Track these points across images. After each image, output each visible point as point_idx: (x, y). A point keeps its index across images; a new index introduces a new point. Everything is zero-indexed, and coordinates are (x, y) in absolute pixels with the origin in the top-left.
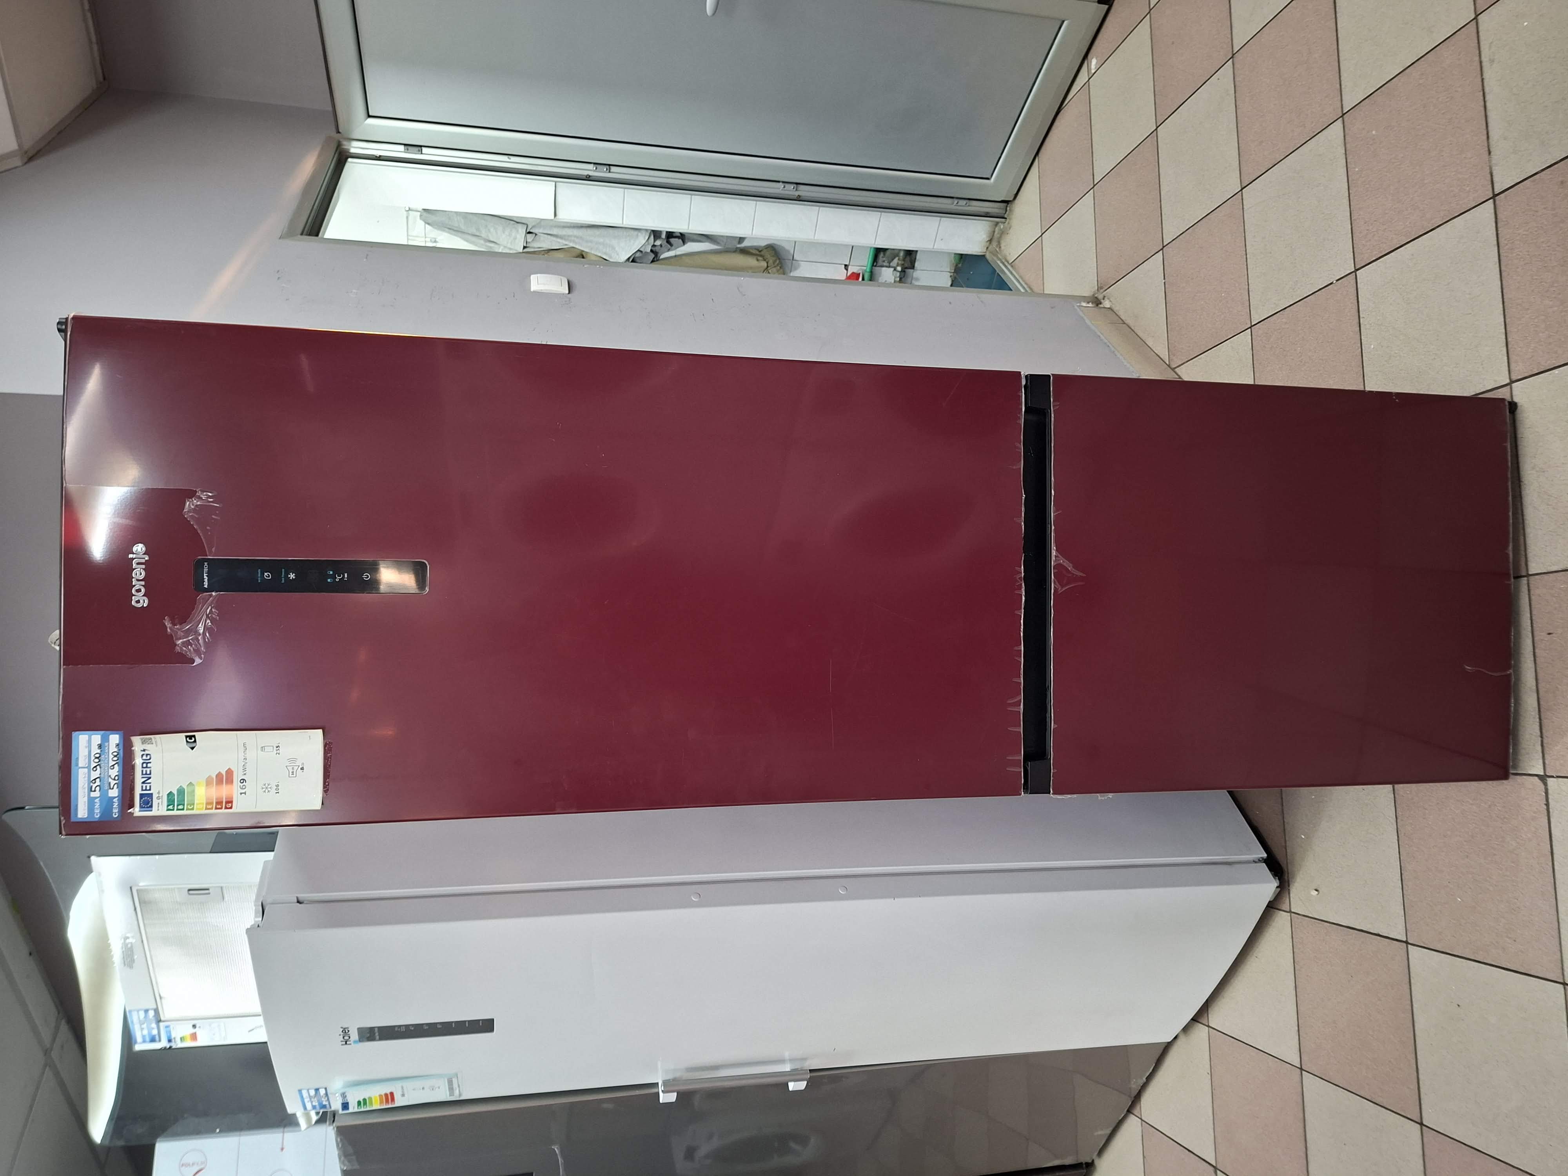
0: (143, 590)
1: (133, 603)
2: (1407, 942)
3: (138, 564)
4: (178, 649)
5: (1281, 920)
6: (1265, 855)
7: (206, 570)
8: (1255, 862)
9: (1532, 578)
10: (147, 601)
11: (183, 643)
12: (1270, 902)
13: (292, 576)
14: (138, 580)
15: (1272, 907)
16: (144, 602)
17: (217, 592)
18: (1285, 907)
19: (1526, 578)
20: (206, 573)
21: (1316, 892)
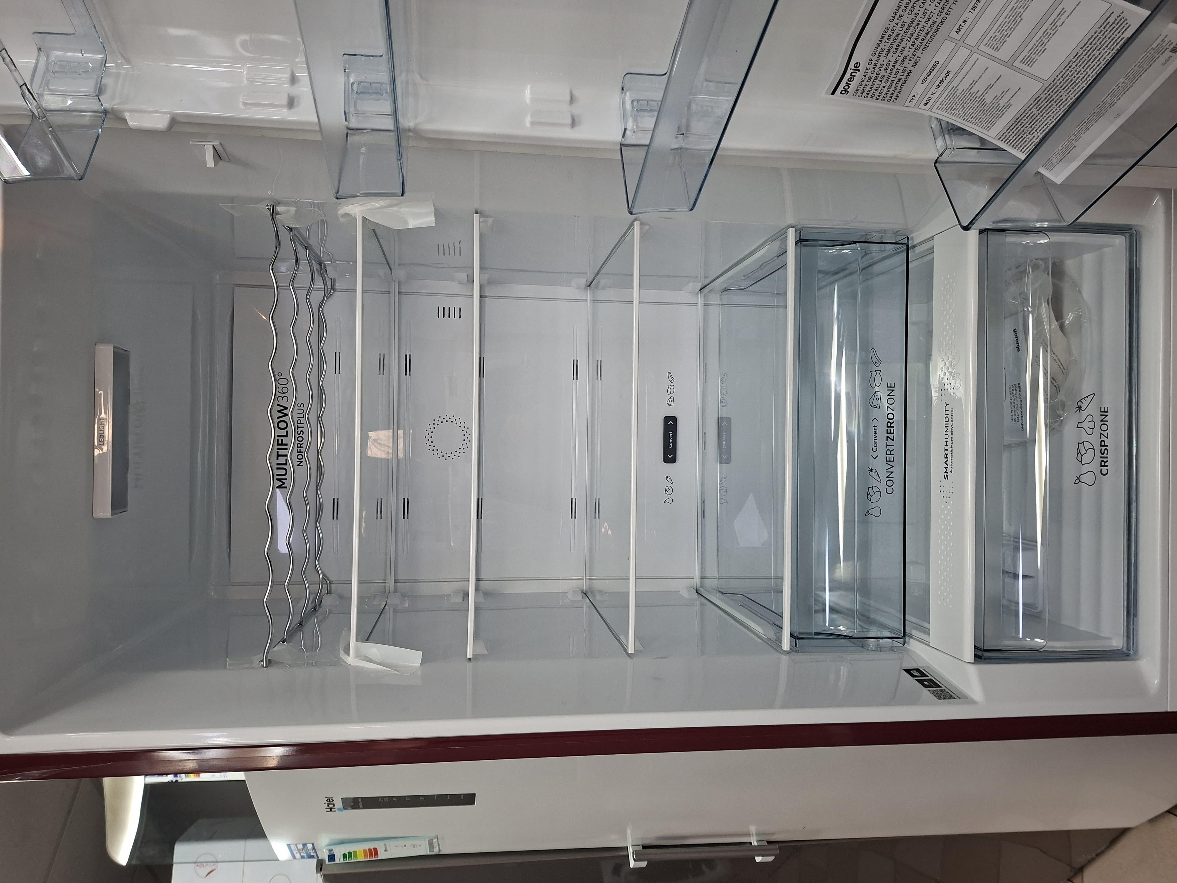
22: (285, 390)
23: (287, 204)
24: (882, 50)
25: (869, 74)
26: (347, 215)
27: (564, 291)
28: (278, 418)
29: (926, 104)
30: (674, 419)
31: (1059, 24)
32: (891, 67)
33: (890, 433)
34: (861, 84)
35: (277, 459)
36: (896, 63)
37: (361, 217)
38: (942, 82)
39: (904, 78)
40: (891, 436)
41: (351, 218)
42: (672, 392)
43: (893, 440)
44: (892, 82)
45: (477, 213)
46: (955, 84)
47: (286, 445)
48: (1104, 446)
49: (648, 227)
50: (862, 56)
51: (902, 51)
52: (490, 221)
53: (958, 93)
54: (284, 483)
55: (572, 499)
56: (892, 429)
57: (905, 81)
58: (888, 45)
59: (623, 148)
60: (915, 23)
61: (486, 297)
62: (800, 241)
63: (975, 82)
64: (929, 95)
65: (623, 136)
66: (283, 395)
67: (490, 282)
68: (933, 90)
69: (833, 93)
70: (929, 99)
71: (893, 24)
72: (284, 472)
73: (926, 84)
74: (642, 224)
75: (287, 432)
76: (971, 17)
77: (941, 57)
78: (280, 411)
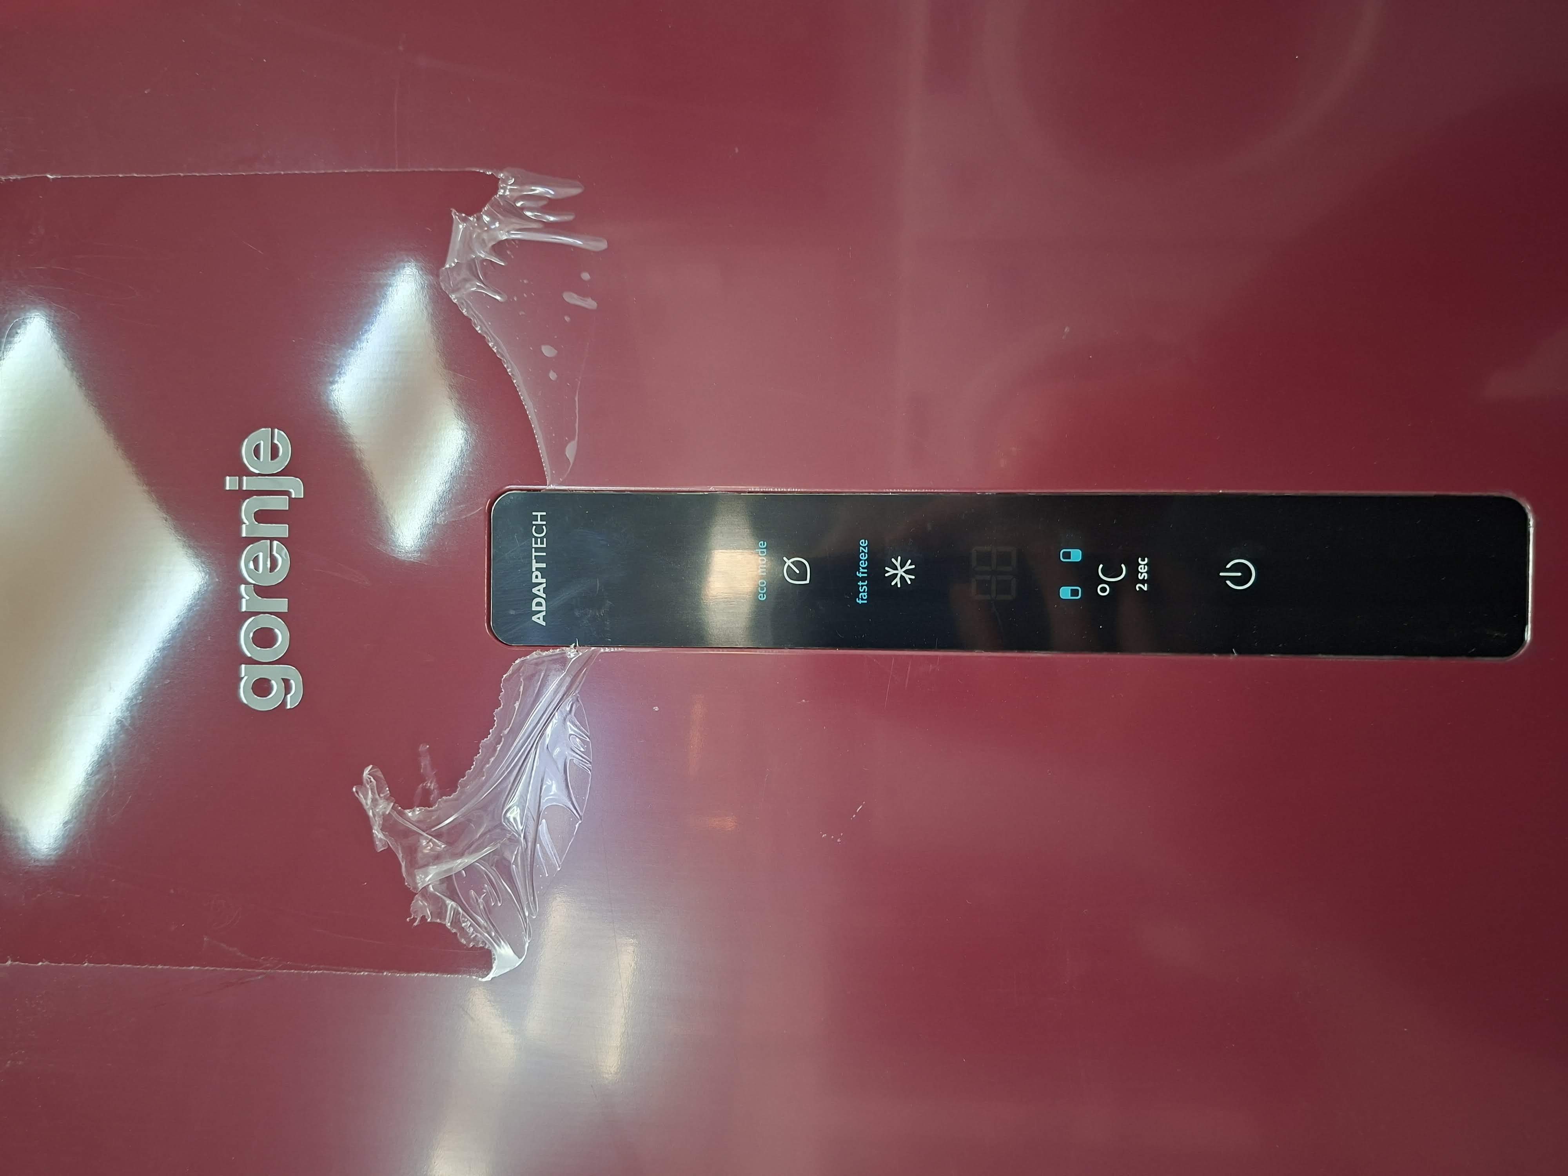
0: (282, 637)
1: (245, 695)
3: (263, 516)
4: (421, 908)
7: (539, 543)
10: (297, 685)
11: (448, 882)
13: (900, 572)
14: (262, 591)
16: (288, 689)
17: (584, 643)
20: (539, 560)
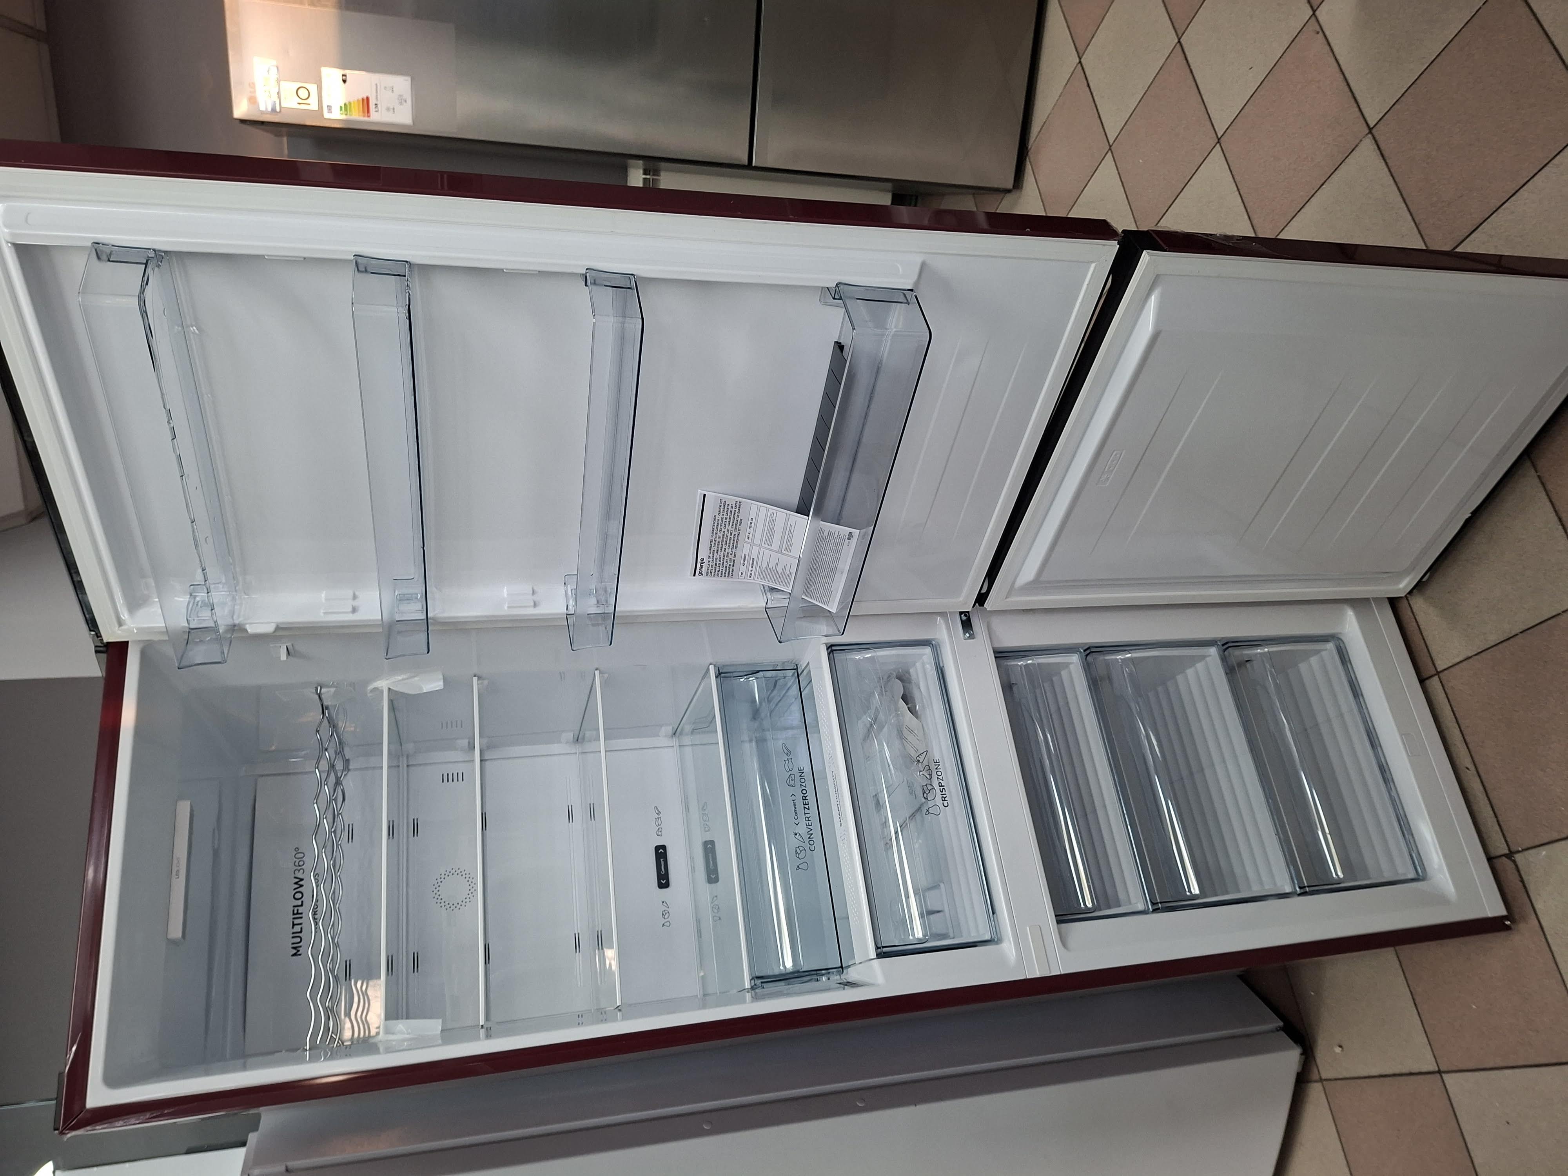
2: (1439, 1072)
5: (1315, 1092)
6: (1281, 1024)
8: (1272, 1031)
9: (1441, 675)
12: (1298, 1074)
15: (1302, 1080)
18: (1315, 1076)
19: (1436, 678)
21: (1340, 1049)
22: (301, 863)
23: (328, 686)
24: (714, 551)
25: (711, 564)
26: (376, 689)
27: (556, 748)
28: (295, 889)
29: (750, 577)
30: (664, 847)
31: (792, 531)
32: (722, 559)
33: (806, 804)
34: (708, 569)
35: (293, 928)
36: (724, 556)
37: (387, 689)
38: (753, 564)
39: (732, 564)
40: (807, 806)
41: (378, 691)
42: (660, 823)
43: (809, 809)
44: (726, 567)
45: (475, 676)
46: (759, 564)
47: (301, 914)
48: (942, 786)
49: (607, 675)
50: (703, 553)
51: (725, 551)
52: (486, 682)
53: (764, 569)
54: (298, 951)
55: (575, 934)
56: (807, 801)
57: (733, 566)
58: (716, 548)
59: (568, 616)
60: (725, 536)
61: (486, 760)
62: (719, 675)
63: (768, 563)
64: (750, 572)
65: (567, 609)
66: (299, 868)
67: (488, 748)
68: (750, 569)
69: (694, 575)
70: (751, 574)
71: (714, 537)
72: (299, 940)
73: (745, 565)
74: (600, 673)
75: (302, 902)
76: (751, 531)
77: (746, 551)
78: (296, 883)
